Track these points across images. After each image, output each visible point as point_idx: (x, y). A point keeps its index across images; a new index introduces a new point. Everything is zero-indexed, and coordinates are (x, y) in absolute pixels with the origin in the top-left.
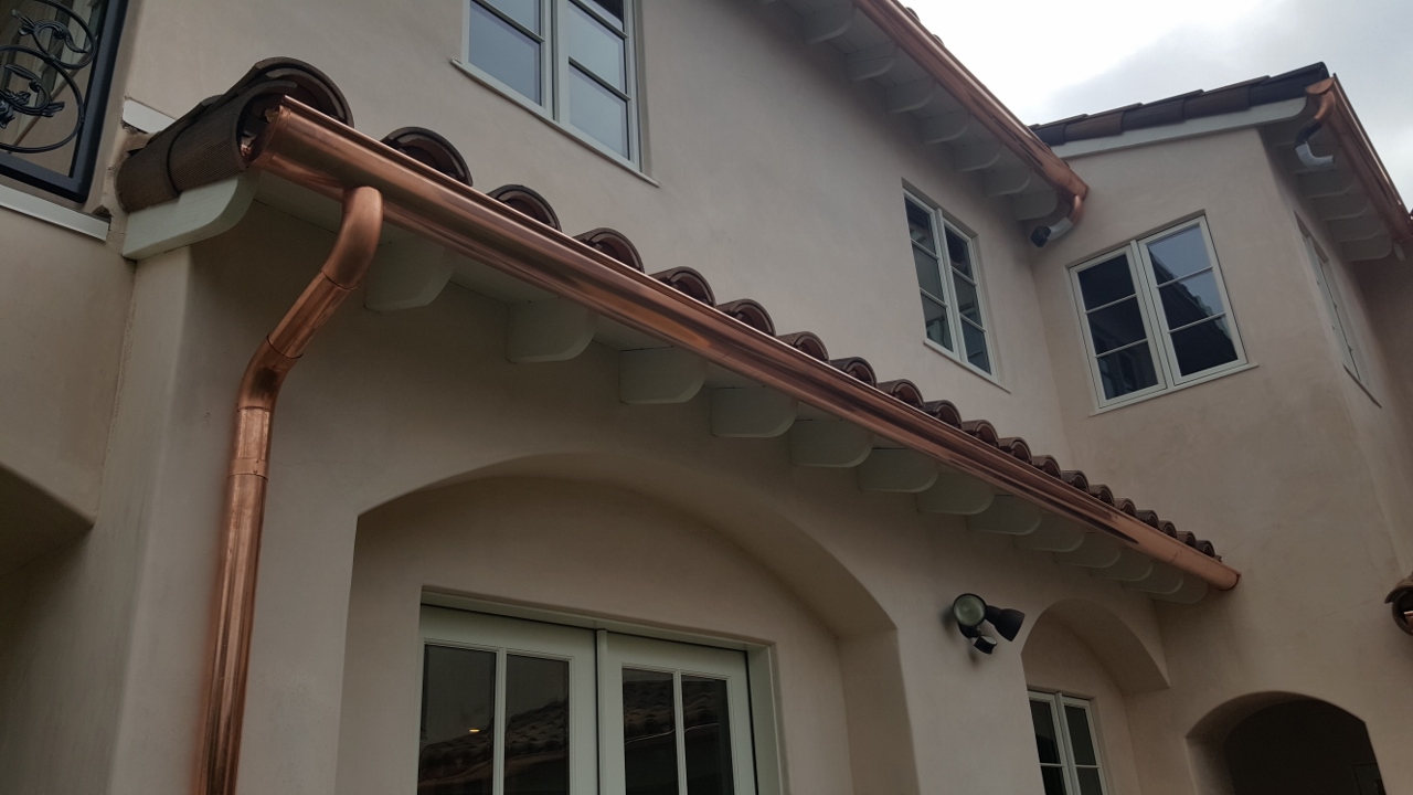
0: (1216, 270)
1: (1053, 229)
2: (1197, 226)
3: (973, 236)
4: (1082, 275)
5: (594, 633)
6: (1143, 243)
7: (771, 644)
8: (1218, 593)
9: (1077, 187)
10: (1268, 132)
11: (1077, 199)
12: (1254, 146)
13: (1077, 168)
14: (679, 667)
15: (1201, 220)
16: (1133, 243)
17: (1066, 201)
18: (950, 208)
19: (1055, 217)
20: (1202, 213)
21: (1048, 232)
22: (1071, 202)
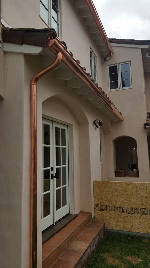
0: (130, 71)
1: (107, 58)
2: (129, 63)
3: (96, 57)
4: (110, 67)
5: (53, 121)
6: (120, 64)
7: (72, 125)
8: (121, 121)
9: (112, 52)
10: (142, 49)
11: (112, 54)
12: (140, 52)
13: (113, 48)
14: (61, 127)
15: (130, 62)
16: (119, 64)
17: (110, 53)
18: (95, 52)
19: (108, 56)
20: (130, 61)
21: (106, 59)
22: (111, 54)
